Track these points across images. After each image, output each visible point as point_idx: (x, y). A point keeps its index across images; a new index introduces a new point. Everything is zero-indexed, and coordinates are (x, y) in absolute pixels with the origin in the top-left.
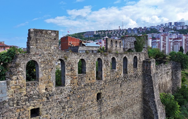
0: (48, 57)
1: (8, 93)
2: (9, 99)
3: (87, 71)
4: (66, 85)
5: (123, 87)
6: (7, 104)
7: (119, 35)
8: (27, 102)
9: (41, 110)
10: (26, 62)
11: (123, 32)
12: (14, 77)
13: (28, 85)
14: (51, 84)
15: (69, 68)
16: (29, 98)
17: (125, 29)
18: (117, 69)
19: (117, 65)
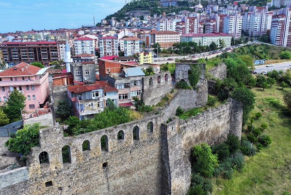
0: (55, 147)
1: (28, 175)
2: (30, 179)
3: (91, 148)
4: (72, 162)
5: (133, 153)
6: (28, 182)
8: (42, 179)
9: (53, 182)
10: (39, 154)
12: (32, 165)
13: (41, 168)
14: (59, 164)
15: (74, 150)
16: (43, 176)
18: (125, 139)
19: (126, 136)
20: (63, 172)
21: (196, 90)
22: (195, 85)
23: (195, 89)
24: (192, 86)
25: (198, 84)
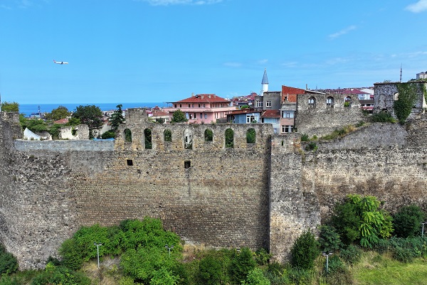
0: (138, 127)
1: (114, 147)
2: (115, 151)
3: (173, 139)
4: (153, 148)
5: (224, 161)
6: (113, 153)
8: (125, 155)
9: (133, 162)
10: (124, 130)
12: (117, 138)
14: (141, 146)
15: (155, 136)
16: (126, 152)
18: (214, 142)
19: (215, 137)
20: (143, 155)
21: (405, 127)
25: (411, 116)
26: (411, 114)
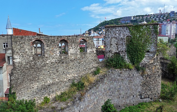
7: (159, 19)
11: (164, 16)
17: (167, 13)
21: (141, 72)
22: (138, 62)
23: (138, 69)
24: (133, 64)
25: (145, 60)
26: (144, 59)
